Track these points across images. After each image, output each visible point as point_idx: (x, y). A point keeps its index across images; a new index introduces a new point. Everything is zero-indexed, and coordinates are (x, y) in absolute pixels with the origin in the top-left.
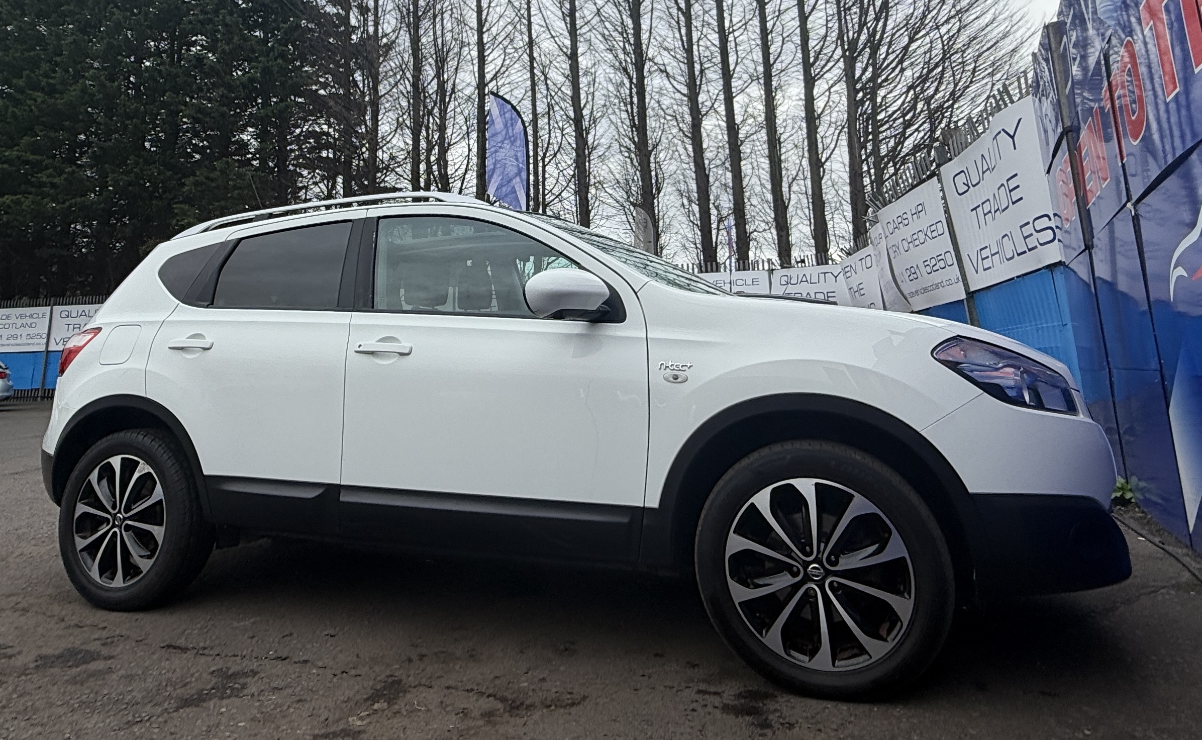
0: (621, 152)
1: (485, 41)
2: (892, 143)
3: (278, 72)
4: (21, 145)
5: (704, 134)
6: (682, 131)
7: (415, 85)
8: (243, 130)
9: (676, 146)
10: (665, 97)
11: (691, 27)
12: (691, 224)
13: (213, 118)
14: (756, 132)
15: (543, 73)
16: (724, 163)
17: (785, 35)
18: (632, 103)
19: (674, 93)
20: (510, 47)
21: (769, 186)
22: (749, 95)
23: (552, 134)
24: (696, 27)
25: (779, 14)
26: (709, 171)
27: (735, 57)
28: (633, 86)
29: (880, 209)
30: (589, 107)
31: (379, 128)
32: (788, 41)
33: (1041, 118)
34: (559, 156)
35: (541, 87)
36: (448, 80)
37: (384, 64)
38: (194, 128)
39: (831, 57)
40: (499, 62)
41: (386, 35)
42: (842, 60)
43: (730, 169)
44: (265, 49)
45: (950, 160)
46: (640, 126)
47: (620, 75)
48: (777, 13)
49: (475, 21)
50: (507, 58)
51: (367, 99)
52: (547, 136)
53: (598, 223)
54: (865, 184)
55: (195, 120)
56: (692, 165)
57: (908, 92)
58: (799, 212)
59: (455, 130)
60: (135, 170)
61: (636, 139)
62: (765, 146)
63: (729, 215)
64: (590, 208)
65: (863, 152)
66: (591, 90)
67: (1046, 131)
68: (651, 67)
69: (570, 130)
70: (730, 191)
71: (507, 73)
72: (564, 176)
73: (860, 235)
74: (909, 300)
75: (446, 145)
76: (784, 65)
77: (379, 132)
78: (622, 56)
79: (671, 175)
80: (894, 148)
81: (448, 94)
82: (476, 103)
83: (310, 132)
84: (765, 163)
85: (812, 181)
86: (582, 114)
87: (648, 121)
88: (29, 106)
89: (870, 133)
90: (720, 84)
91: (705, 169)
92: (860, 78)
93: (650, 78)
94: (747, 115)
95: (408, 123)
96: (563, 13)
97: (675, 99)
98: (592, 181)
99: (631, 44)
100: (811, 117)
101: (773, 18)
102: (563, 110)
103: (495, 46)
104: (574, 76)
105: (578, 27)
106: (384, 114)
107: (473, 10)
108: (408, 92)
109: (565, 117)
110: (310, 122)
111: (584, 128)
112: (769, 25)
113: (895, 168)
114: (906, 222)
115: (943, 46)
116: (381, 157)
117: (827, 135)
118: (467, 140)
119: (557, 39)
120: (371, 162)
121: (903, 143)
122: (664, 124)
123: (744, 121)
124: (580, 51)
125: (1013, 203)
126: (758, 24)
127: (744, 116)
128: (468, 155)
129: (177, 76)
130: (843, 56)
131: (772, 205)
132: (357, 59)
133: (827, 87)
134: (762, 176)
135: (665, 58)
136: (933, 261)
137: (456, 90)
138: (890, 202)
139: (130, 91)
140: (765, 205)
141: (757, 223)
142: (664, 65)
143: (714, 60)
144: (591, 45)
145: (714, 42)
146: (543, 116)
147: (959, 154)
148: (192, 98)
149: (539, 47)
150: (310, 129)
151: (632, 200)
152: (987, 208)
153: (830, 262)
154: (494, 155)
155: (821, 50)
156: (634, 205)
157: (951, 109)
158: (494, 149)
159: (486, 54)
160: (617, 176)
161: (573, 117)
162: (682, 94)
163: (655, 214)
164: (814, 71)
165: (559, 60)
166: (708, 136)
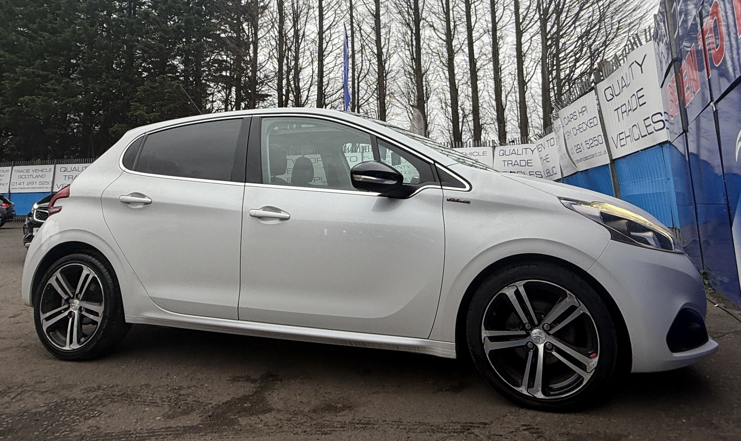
0: (405, 75)
1: (323, 5)
2: (567, 72)
3: (196, 23)
4: (35, 65)
5: (455, 65)
6: (442, 62)
7: (280, 32)
8: (174, 58)
9: (438, 71)
10: (432, 42)
12: (447, 119)
13: (155, 50)
14: (487, 64)
15: (358, 25)
16: (467, 82)
17: (505, 5)
18: (412, 45)
19: (438, 39)
20: (338, 9)
21: (494, 97)
22: (483, 41)
23: (364, 64)
26: (458, 87)
27: (475, 18)
28: (413, 35)
29: (560, 110)
30: (386, 47)
31: (258, 58)
32: (507, 9)
33: (659, 55)
34: (367, 76)
35: (357, 34)
36: (300, 29)
37: (261, 18)
38: (143, 56)
39: (532, 19)
40: (332, 19)
42: (539, 21)
43: (471, 86)
44: (187, 8)
45: (603, 80)
46: (417, 59)
47: (405, 28)
50: (336, 16)
51: (251, 40)
52: (361, 64)
53: (390, 117)
54: (551, 96)
55: (144, 52)
56: (448, 83)
57: (577, 41)
58: (511, 112)
59: (304, 60)
60: (106, 81)
61: (414, 67)
62: (492, 72)
63: (469, 114)
64: (386, 108)
65: (550, 76)
66: (388, 37)
67: (661, 62)
68: (424, 23)
69: (375, 61)
70: (470, 99)
71: (336, 25)
72: (371, 88)
73: (547, 125)
74: (576, 164)
75: (299, 69)
76: (504, 24)
77: (258, 60)
78: (407, 16)
79: (435, 89)
80: (569, 75)
81: (300, 38)
82: (317, 44)
83: (216, 60)
84: (492, 83)
85: (520, 94)
86: (382, 51)
87: (422, 56)
88: (40, 41)
89: (555, 65)
90: (465, 35)
91: (455, 85)
92: (550, 32)
93: (423, 30)
94: (482, 54)
95: (276, 55)
97: (438, 43)
98: (388, 92)
99: (412, 9)
100: (520, 55)
102: (370, 49)
103: (330, 8)
104: (377, 29)
106: (261, 49)
108: (276, 36)
109: (371, 53)
110: (216, 54)
111: (383, 60)
113: (569, 87)
114: (575, 117)
115: (600, 13)
116: (259, 76)
117: (529, 66)
118: (311, 66)
119: (367, 5)
120: (253, 78)
121: (574, 71)
122: (431, 58)
123: (479, 57)
124: (381, 13)
125: (640, 106)
127: (479, 54)
128: (312, 75)
129: (132, 24)
130: (540, 18)
131: (495, 108)
132: (245, 15)
133: (529, 37)
134: (490, 91)
135: (433, 19)
136: (591, 141)
137: (305, 36)
138: (566, 105)
139: (104, 33)
140: (491, 108)
141: (486, 118)
142: (432, 22)
143: (462, 20)
144: (388, 9)
145: (463, 8)
146: (358, 52)
147: (608, 76)
148: (142, 37)
149: (356, 10)
150: (216, 58)
151: (411, 104)
152: (624, 109)
153: (529, 142)
154: (328, 76)
155: (527, 14)
156: (412, 106)
157: (603, 51)
158: (328, 72)
159: (324, 13)
160: (402, 89)
161: (376, 53)
162: (442, 40)
163: (425, 112)
164: (523, 27)
165: (368, 18)
166: (458, 66)
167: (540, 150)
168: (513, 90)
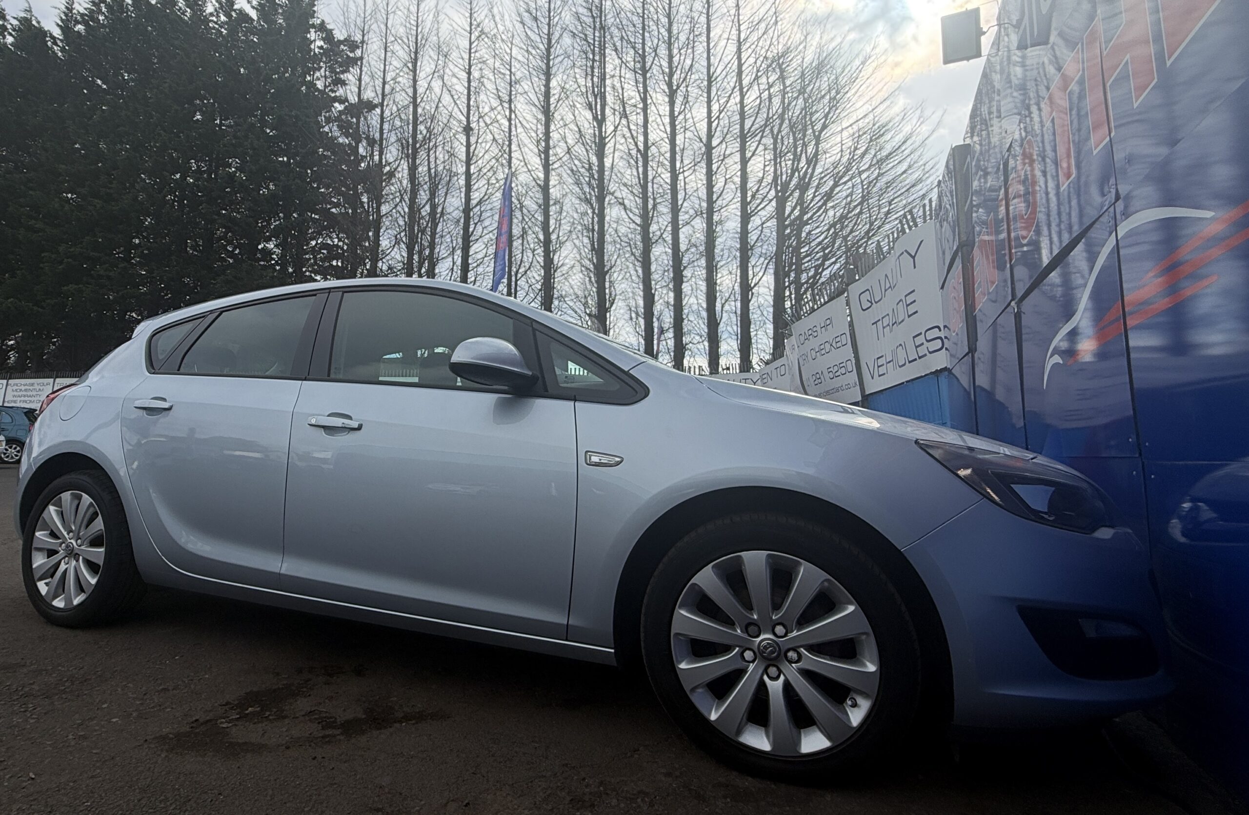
0: (582, 271)
1: (472, 172)
2: (811, 273)
3: (297, 191)
5: (653, 259)
6: (634, 255)
7: (411, 208)
8: (268, 239)
9: (628, 268)
10: (622, 226)
11: (647, 167)
12: (637, 334)
14: (697, 260)
15: (519, 200)
16: (668, 285)
17: (727, 176)
18: (593, 230)
19: (630, 223)
20: (493, 178)
21: (705, 305)
22: (693, 227)
23: (525, 255)
24: (652, 167)
25: (724, 158)
26: (655, 291)
27: (683, 194)
28: (595, 216)
29: (796, 324)
30: (556, 232)
31: (380, 243)
32: (730, 182)
33: (939, 240)
34: (528, 272)
35: (517, 214)
36: (438, 204)
37: (387, 188)
38: (228, 236)
39: (766, 197)
40: (484, 190)
41: (389, 164)
42: (775, 200)
43: (673, 290)
44: (286, 170)
45: (859, 282)
46: (598, 250)
47: (584, 205)
48: (722, 158)
49: (464, 155)
50: (490, 187)
51: (371, 218)
52: (520, 255)
54: (786, 306)
55: (228, 230)
56: (641, 286)
57: (829, 230)
59: (442, 248)
62: (704, 272)
63: (669, 328)
65: (787, 280)
66: (559, 218)
67: (944, 253)
68: (611, 199)
69: (540, 251)
70: (672, 308)
71: (489, 200)
72: (533, 289)
73: (778, 348)
75: (435, 260)
76: (725, 204)
77: (380, 246)
78: (587, 190)
79: (622, 292)
80: (814, 276)
81: (438, 216)
82: (462, 225)
83: (324, 244)
84: (703, 286)
85: (741, 303)
86: (550, 238)
87: (606, 246)
89: (794, 264)
90: (669, 218)
91: (651, 289)
92: (789, 215)
93: (609, 209)
94: (690, 244)
95: (404, 239)
96: (539, 150)
98: (556, 295)
99: (595, 179)
100: (745, 248)
101: (718, 162)
102: (534, 233)
103: (480, 176)
104: (545, 207)
105: (551, 162)
106: (385, 231)
107: (462, 144)
108: (405, 213)
109: (536, 240)
110: (324, 236)
111: (551, 249)
112: (714, 167)
114: (815, 334)
115: (863, 190)
116: (381, 268)
117: (757, 264)
118: (452, 256)
119: (532, 173)
121: (821, 273)
122: (619, 250)
123: (688, 250)
124: (552, 183)
125: (910, 316)
126: (705, 166)
127: (688, 245)
128: (453, 268)
130: (776, 196)
131: (706, 321)
132: (365, 184)
133: (760, 223)
134: (699, 296)
135: (624, 193)
136: (836, 369)
137: (445, 213)
138: (805, 318)
140: (700, 322)
141: (692, 336)
142: (623, 198)
143: (666, 196)
144: (560, 178)
145: (666, 180)
146: (518, 238)
147: (866, 276)
148: (226, 210)
149: (517, 179)
150: (324, 242)
151: (588, 312)
152: (886, 321)
153: (751, 370)
154: (475, 270)
155: (758, 190)
156: (590, 315)
157: (865, 245)
158: (475, 265)
159: (472, 183)
160: (576, 290)
161: (542, 240)
162: (636, 224)
163: (606, 325)
164: (750, 208)
165: (533, 190)
166: (656, 260)
167: (765, 381)
168: (732, 297)
